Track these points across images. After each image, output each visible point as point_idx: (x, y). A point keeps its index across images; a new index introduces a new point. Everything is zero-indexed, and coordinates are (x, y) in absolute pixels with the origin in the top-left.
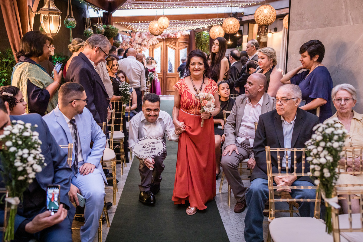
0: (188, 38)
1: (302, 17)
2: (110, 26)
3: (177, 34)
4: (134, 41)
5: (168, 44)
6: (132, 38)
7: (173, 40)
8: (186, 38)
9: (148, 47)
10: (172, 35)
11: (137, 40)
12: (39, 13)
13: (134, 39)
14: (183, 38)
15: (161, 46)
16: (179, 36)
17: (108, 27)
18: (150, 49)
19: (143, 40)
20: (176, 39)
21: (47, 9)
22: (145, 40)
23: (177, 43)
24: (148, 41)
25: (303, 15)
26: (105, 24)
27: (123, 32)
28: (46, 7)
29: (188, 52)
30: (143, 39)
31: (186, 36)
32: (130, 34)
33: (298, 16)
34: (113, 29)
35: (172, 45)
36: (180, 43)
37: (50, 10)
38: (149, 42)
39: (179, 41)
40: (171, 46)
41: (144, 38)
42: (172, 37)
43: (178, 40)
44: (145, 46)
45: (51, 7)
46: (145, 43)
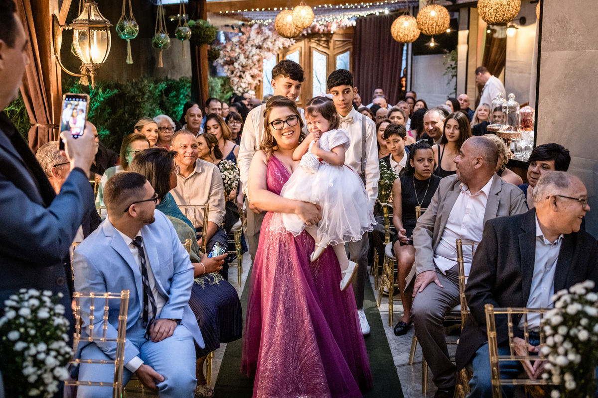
0: (351, 32)
1: (566, 26)
2: (201, 22)
3: (330, 25)
4: (247, 42)
5: (313, 45)
6: (244, 37)
7: (322, 38)
8: (348, 31)
9: (274, 52)
10: (320, 27)
11: (254, 40)
12: (71, 28)
13: (249, 37)
14: (341, 32)
15: (299, 49)
16: (334, 28)
17: (198, 25)
18: (278, 55)
19: (265, 40)
20: (328, 35)
21: (86, 20)
22: (270, 40)
23: (332, 41)
24: (275, 40)
25: (567, 22)
26: (192, 20)
27: (227, 27)
28: (83, 16)
29: (352, 58)
30: (266, 37)
31: (348, 28)
32: (240, 29)
33: (558, 24)
34: (207, 27)
35: (321, 47)
36: (337, 43)
37: (91, 22)
38: (277, 43)
39: (335, 38)
40: (320, 48)
41: (267, 35)
42: (321, 30)
43: (332, 36)
44: (269, 50)
45: (93, 18)
46: (268, 44)
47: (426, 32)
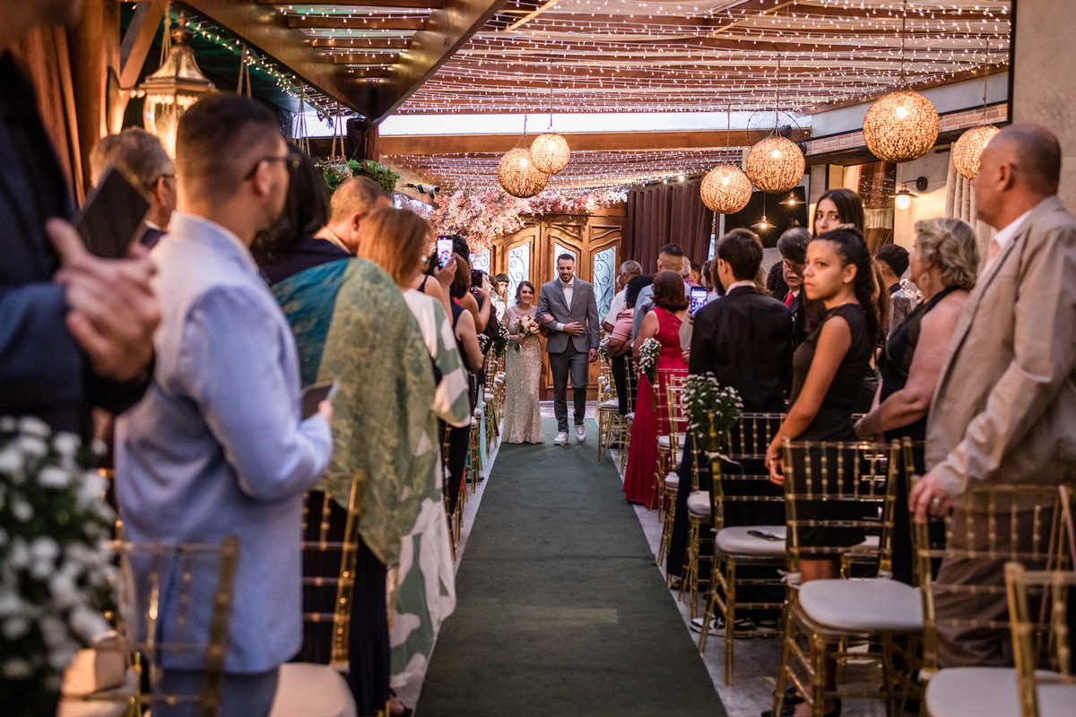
0: (620, 212)
2: (370, 164)
3: (584, 198)
4: (443, 221)
5: (555, 233)
6: (438, 212)
7: (571, 221)
8: (613, 212)
9: (489, 240)
10: (567, 203)
11: (454, 218)
12: (141, 94)
13: (445, 215)
14: (603, 212)
15: (531, 239)
16: (590, 205)
17: (365, 168)
18: (494, 247)
19: (473, 218)
20: (582, 216)
21: (171, 77)
22: (481, 219)
23: (587, 227)
24: (490, 219)
26: (354, 159)
27: (410, 189)
28: (165, 71)
30: (474, 214)
31: (614, 206)
32: (432, 196)
34: (381, 172)
35: (568, 237)
36: (596, 231)
37: (179, 80)
38: (494, 224)
39: (592, 222)
40: (567, 239)
41: (478, 209)
42: (569, 208)
43: (587, 220)
44: (479, 235)
45: (184, 73)
46: (479, 226)
47: (763, 185)
